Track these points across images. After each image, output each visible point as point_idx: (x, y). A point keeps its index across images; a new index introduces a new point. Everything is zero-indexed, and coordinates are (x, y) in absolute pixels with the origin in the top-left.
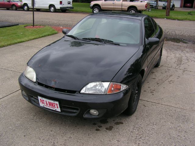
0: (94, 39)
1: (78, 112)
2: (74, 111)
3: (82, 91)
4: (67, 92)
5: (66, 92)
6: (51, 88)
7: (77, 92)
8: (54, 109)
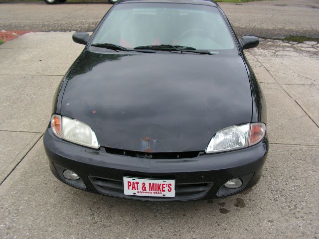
0: (160, 47)
1: (207, 189)
2: (201, 189)
3: (209, 150)
4: (180, 158)
5: (178, 156)
6: (142, 154)
7: (200, 153)
8: (161, 195)
